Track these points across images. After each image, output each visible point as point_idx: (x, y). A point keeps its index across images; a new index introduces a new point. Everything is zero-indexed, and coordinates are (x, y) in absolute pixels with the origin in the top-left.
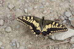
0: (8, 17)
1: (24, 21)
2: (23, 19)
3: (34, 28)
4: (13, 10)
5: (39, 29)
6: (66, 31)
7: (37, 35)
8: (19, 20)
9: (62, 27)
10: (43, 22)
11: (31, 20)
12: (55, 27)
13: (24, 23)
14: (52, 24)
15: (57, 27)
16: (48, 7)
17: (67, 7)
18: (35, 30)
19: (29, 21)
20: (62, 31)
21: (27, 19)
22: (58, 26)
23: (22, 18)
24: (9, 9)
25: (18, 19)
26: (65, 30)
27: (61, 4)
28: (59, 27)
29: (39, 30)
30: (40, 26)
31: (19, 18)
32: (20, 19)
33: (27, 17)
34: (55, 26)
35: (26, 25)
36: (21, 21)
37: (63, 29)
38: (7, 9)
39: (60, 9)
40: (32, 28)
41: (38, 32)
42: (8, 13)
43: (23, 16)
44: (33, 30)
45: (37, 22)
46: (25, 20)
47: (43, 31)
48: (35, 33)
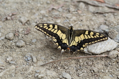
0: (20, 31)
1: (45, 30)
2: (44, 27)
3: (59, 41)
4: (26, 24)
5: (65, 42)
6: (106, 40)
7: (63, 50)
8: (38, 28)
9: (99, 35)
10: (71, 33)
11: (55, 29)
12: (90, 37)
13: (45, 33)
14: (84, 34)
15: (93, 37)
16: (75, 21)
17: (102, 22)
18: (61, 43)
19: (52, 31)
20: (101, 41)
21: (49, 28)
22: (93, 35)
23: (42, 26)
24: (22, 23)
25: (36, 27)
26: (104, 39)
27: (93, 18)
28: (95, 37)
29: (66, 44)
30: (67, 38)
31: (38, 26)
32: (40, 28)
33: (49, 25)
34: (90, 35)
35: (48, 36)
36: (41, 30)
37: (102, 38)
38: (18, 22)
39: (92, 23)
40: (55, 40)
41: (64, 46)
42: (20, 27)
43: (43, 24)
44: (57, 43)
45: (63, 32)
46: (47, 28)
47: (71, 46)
48: (60, 47)
